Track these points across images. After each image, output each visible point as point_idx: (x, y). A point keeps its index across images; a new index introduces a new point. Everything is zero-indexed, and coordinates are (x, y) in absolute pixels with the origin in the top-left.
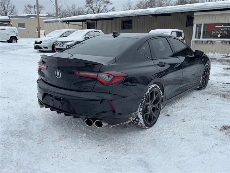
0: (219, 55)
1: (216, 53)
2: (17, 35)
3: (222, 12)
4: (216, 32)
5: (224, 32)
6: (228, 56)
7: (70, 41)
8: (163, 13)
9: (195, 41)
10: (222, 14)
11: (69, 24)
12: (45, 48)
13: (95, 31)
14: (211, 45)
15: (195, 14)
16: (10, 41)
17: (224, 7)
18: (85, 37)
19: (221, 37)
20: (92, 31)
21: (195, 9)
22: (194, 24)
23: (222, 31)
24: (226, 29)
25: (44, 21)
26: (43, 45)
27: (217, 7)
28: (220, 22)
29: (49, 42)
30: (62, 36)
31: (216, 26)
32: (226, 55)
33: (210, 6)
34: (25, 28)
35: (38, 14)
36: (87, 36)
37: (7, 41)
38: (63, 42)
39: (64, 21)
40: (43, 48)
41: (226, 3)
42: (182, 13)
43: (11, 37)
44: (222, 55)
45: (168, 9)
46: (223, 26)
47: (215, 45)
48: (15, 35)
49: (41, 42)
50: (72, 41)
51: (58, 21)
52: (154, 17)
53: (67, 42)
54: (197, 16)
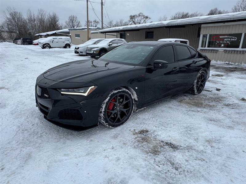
0: (221, 62)
1: (218, 61)
2: (70, 43)
3: (226, 24)
4: (220, 42)
5: (227, 42)
6: (229, 64)
7: (96, 48)
8: (174, 25)
9: (201, 50)
10: (226, 25)
11: (105, 34)
12: (81, 52)
13: (118, 40)
14: (215, 54)
15: (202, 26)
16: (65, 47)
17: (227, 19)
18: (109, 44)
19: (224, 47)
20: (116, 40)
21: (201, 22)
22: (201, 35)
23: (226, 41)
24: (230, 39)
25: (91, 32)
26: (79, 50)
27: (221, 19)
28: (224, 33)
29: (84, 48)
30: (94, 44)
31: (220, 37)
32: (228, 63)
33: (214, 19)
34: (80, 38)
35: (88, 27)
36: (110, 44)
37: (63, 47)
38: (91, 48)
39: (101, 32)
40: (80, 53)
41: (229, 15)
42: (193, 25)
43: (66, 44)
44: (224, 62)
45: (179, 22)
46: (226, 37)
47: (218, 53)
48: (69, 43)
49: (78, 48)
50: (97, 47)
51: (97, 33)
52: (168, 29)
53: (94, 48)
54: (204, 27)
